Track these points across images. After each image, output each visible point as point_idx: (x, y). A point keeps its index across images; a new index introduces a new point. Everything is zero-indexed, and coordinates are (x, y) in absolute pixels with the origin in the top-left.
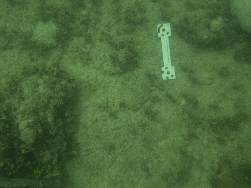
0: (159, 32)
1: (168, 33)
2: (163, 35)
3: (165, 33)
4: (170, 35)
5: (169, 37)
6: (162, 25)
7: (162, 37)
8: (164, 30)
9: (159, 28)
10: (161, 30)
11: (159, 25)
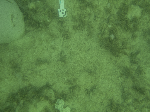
0: (65, 12)
1: (60, 11)
2: (63, 10)
3: (62, 11)
4: (59, 10)
5: (59, 8)
6: (63, 16)
7: (64, 9)
8: (63, 13)
9: (65, 14)
10: (64, 13)
11: (66, 16)
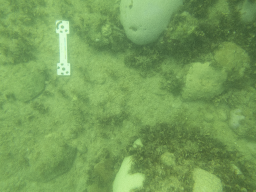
0: (58, 28)
3: (63, 30)
4: (68, 32)
5: (68, 35)
6: (61, 22)
7: (60, 34)
8: (62, 27)
9: (58, 24)
10: (60, 26)
11: (57, 22)
